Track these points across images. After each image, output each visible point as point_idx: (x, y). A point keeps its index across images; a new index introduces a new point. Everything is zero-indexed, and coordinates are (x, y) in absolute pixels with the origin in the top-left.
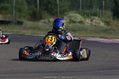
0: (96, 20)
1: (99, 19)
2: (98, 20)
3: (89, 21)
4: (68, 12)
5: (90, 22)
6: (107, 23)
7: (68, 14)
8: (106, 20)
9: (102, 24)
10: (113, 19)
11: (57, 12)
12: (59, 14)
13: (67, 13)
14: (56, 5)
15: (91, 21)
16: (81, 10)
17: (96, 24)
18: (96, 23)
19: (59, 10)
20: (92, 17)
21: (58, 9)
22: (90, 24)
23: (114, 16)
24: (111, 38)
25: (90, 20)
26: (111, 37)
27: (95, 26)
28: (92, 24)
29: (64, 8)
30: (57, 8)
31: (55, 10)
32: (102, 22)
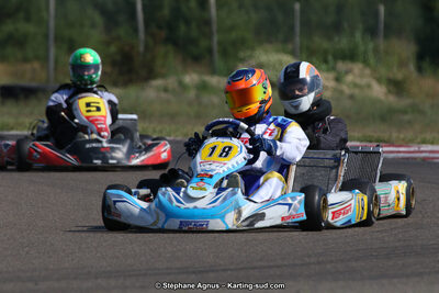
0: (357, 74)
1: (368, 71)
2: (361, 76)
3: (327, 79)
4: (253, 49)
5: (331, 84)
6: (397, 86)
7: (251, 57)
8: (391, 76)
9: (379, 91)
10: (420, 69)
11: (210, 51)
12: (217, 56)
13: (248, 53)
14: (208, 23)
15: (338, 79)
16: (298, 39)
17: (357, 92)
18: (356, 85)
19: (219, 43)
20: (341, 66)
21: (216, 38)
22: (335, 90)
23: (420, 57)
24: (403, 140)
25: (331, 75)
26: (402, 136)
27: (352, 97)
28: (341, 92)
29: (234, 35)
30: (209, 36)
31: (203, 43)
32: (379, 80)
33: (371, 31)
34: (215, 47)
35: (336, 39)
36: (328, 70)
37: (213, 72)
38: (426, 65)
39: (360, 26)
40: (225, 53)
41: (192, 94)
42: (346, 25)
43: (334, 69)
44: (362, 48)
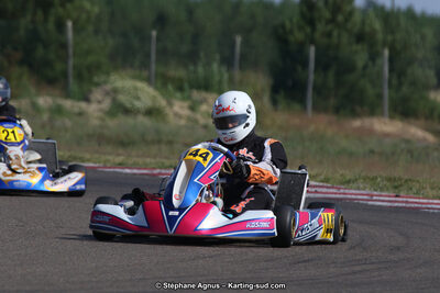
0: (210, 105)
3: (182, 107)
4: (108, 74)
5: (186, 112)
7: (105, 82)
10: (274, 102)
11: (65, 74)
12: (71, 80)
14: (64, 46)
15: (192, 108)
16: (153, 66)
19: (74, 67)
20: (196, 95)
21: (71, 62)
22: (189, 119)
23: (275, 90)
25: (186, 104)
28: (196, 121)
29: (91, 59)
30: (65, 61)
31: (59, 67)
33: (227, 61)
34: (71, 72)
35: (191, 68)
36: (183, 99)
37: (68, 96)
38: (280, 97)
39: (218, 57)
40: (80, 77)
41: (45, 117)
42: (202, 55)
43: (189, 98)
44: (217, 78)
